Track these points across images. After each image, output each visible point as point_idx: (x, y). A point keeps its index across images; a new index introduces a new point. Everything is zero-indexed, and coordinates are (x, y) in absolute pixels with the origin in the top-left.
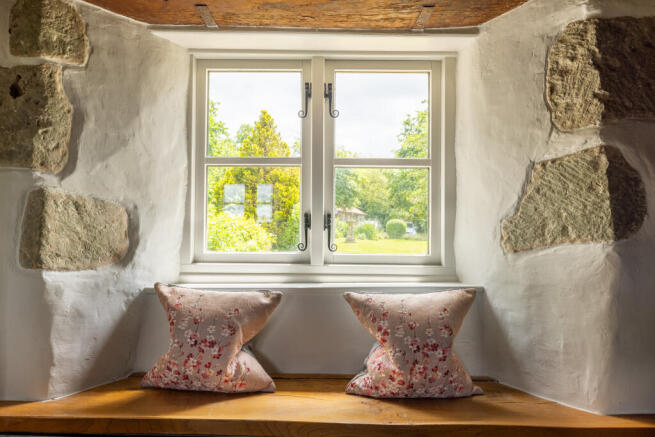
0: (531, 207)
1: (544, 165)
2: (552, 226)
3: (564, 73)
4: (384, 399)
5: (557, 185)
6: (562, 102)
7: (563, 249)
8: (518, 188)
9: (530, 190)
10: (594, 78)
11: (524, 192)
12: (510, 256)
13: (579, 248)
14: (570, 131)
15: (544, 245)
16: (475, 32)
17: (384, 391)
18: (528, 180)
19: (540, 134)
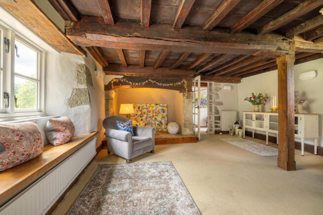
0: (74, 98)
1: (76, 89)
2: (79, 102)
3: (80, 72)
4: (66, 143)
5: (80, 94)
6: (80, 78)
7: (82, 106)
8: (71, 93)
9: (74, 94)
10: (85, 75)
11: (72, 94)
12: (69, 108)
13: (85, 106)
14: (81, 84)
15: (78, 105)
16: (60, 52)
17: (66, 141)
18: (73, 92)
19: (75, 83)
